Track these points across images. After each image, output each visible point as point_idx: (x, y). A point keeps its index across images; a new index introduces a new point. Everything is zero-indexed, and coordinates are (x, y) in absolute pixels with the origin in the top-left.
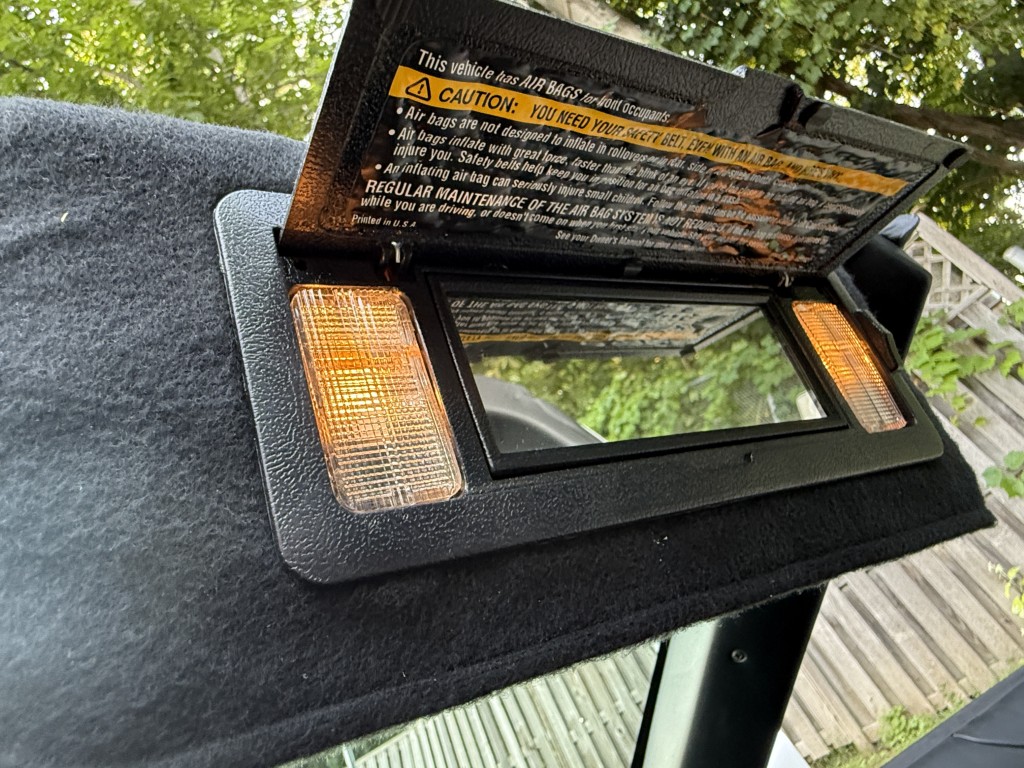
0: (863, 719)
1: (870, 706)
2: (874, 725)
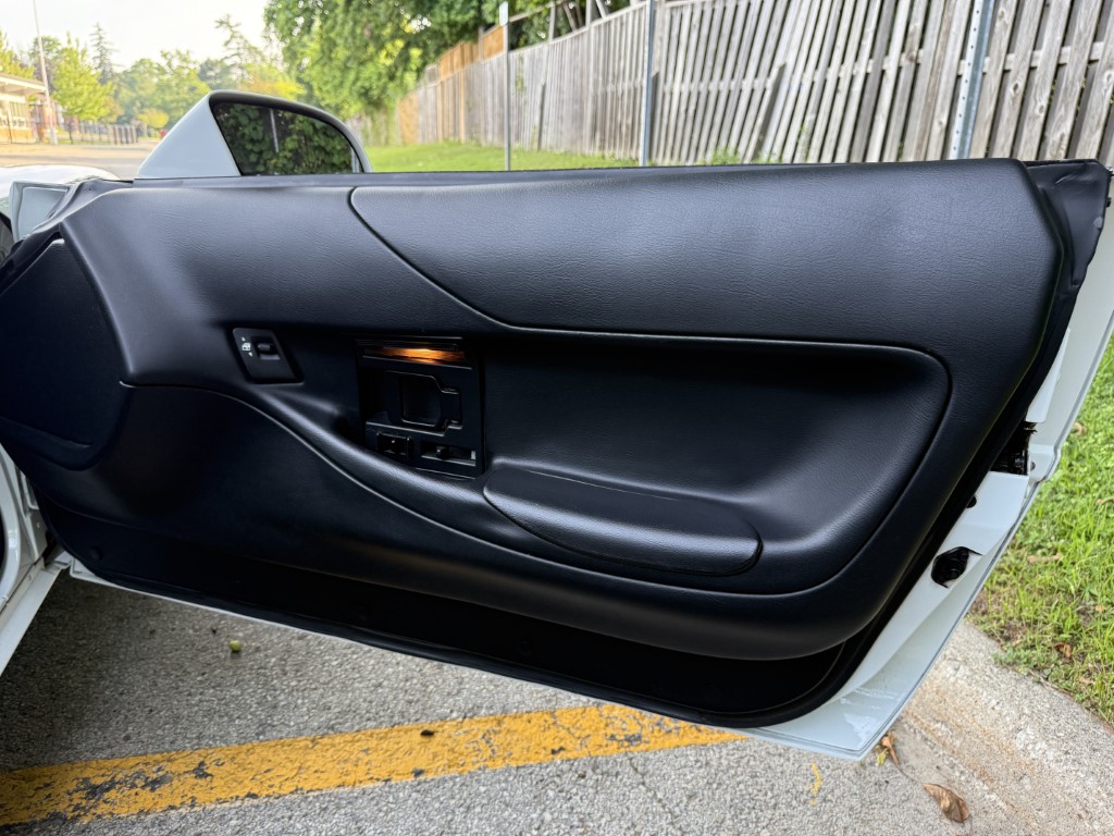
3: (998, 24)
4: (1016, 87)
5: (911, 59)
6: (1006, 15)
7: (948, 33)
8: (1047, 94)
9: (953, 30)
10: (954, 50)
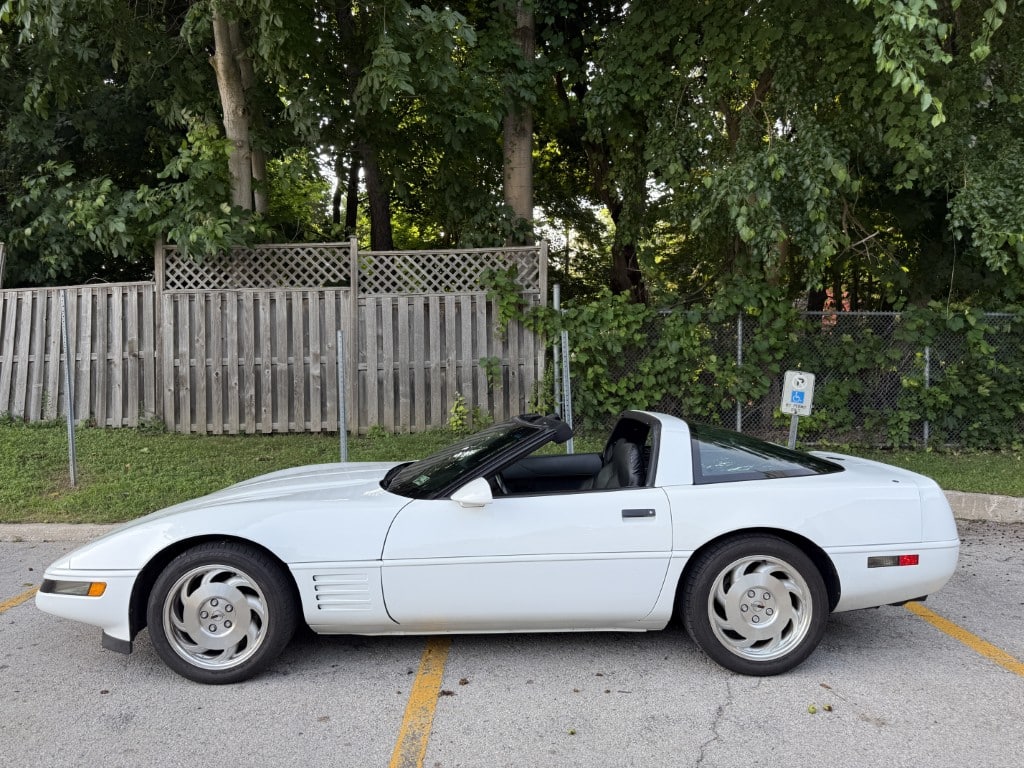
0: (362, 423)
1: (369, 420)
2: (365, 428)
3: (197, 345)
4: (217, 374)
5: (134, 356)
6: (201, 340)
7: (161, 344)
8: (237, 377)
9: (166, 344)
10: (169, 353)
